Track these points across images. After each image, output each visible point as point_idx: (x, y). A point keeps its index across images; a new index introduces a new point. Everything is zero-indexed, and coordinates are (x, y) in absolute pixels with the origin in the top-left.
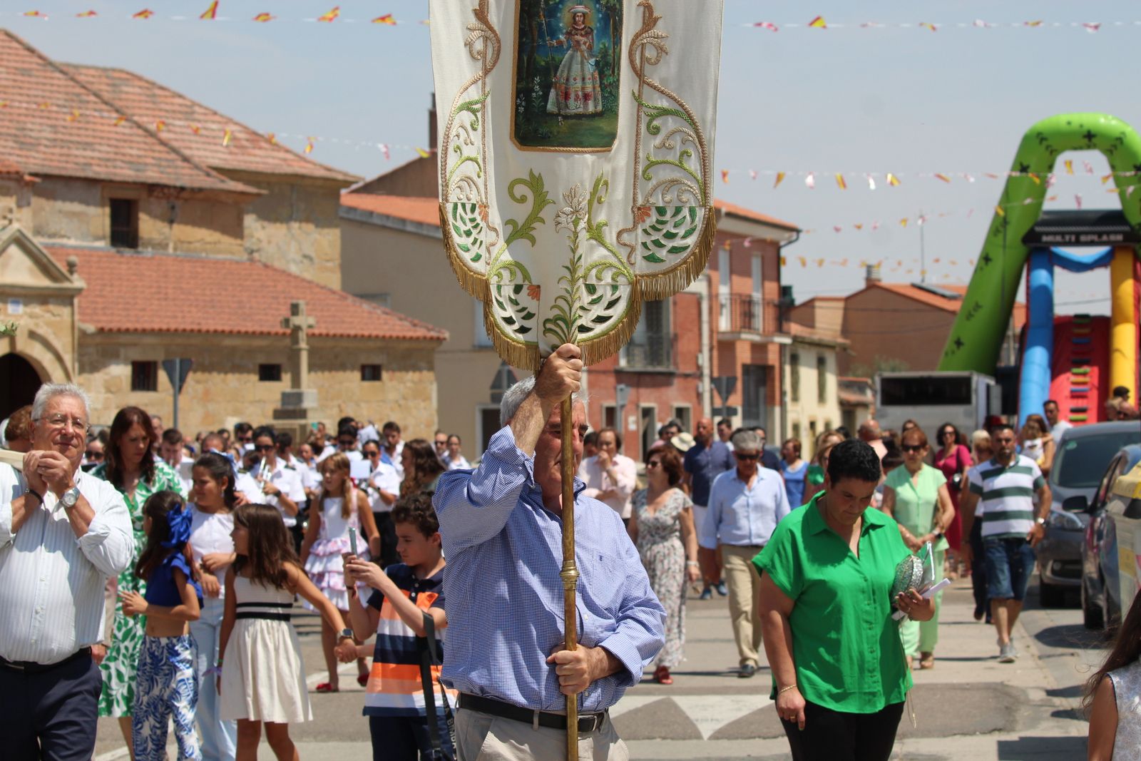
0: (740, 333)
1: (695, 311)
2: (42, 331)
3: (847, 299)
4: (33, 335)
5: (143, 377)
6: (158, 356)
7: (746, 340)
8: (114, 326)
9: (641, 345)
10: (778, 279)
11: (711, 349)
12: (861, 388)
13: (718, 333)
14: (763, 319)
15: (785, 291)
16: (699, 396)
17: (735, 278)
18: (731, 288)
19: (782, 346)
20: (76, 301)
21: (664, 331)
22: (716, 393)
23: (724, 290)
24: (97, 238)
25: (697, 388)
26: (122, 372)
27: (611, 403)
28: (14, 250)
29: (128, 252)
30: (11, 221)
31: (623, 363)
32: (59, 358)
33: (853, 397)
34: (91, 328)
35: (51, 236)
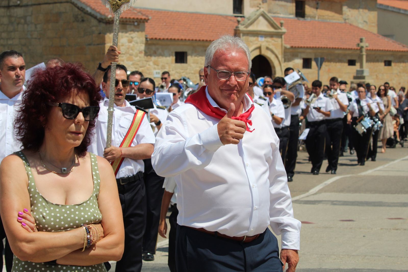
2: (271, 47)
4: (268, 48)
5: (307, 64)
6: (312, 56)
8: (297, 45)
20: (283, 36)
24: (290, 14)
26: (299, 62)
28: (261, 18)
29: (301, 19)
30: (260, 8)
32: (277, 57)
34: (288, 46)
35: (274, 13)
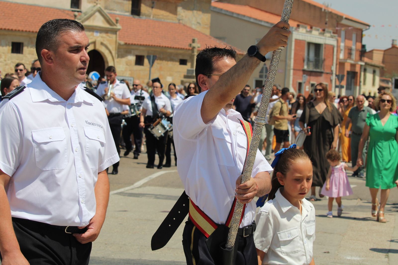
0: (347, 60)
1: (332, 51)
2: (105, 42)
3: (385, 51)
4: (102, 44)
5: (139, 61)
6: (145, 54)
7: (348, 63)
8: (131, 42)
9: (312, 62)
10: (361, 42)
11: (336, 65)
12: (387, 82)
13: (339, 59)
14: (355, 55)
15: (363, 46)
16: (331, 81)
17: (347, 41)
18: (345, 44)
19: (361, 66)
20: (118, 33)
21: (321, 57)
22: (337, 80)
23: (342, 45)
24: (127, 12)
25: (330, 78)
26: (132, 58)
27: (300, 81)
28: (97, 14)
29: (137, 17)
30: (97, 4)
31: (305, 67)
32: (111, 52)
33: (384, 85)
34: (122, 43)
35: (111, 10)
